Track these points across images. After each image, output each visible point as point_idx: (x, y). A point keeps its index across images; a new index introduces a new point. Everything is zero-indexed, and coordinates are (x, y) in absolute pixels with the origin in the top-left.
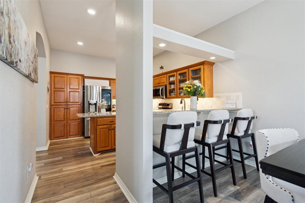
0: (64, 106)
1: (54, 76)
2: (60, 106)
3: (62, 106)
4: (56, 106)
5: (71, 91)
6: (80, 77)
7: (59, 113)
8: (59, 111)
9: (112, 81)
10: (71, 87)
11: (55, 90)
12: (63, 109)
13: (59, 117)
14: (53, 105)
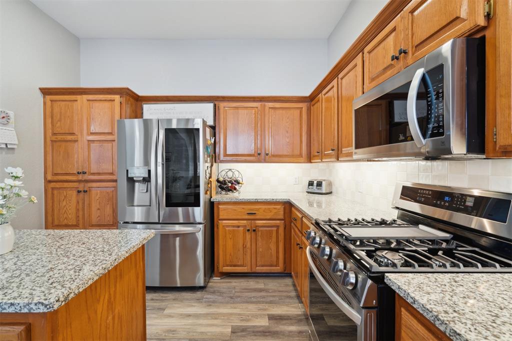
0: (76, 185)
1: (51, 101)
2: (66, 185)
3: (71, 185)
4: (58, 185)
5: (93, 141)
6: (117, 98)
7: (64, 203)
8: (65, 197)
9: (222, 105)
10: (93, 129)
11: (54, 138)
12: (75, 193)
13: (65, 215)
14: (50, 182)
